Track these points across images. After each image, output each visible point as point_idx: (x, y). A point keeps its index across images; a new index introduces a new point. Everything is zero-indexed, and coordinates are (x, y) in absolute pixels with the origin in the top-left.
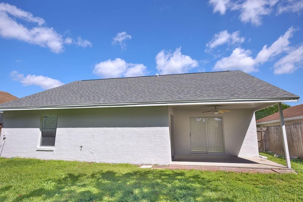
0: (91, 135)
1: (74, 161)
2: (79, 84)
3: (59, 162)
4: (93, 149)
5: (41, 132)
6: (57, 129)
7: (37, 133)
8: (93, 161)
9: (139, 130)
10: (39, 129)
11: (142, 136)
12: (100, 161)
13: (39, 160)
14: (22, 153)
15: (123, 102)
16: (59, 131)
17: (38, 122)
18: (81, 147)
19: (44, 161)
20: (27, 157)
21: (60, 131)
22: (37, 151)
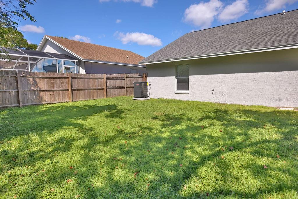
0: (222, 80)
1: (207, 102)
2: (193, 36)
3: (196, 102)
4: (224, 92)
5: (176, 80)
6: (190, 76)
7: (173, 80)
8: (225, 102)
9: (275, 74)
10: (174, 77)
11: (279, 80)
12: (232, 103)
13: (179, 100)
14: (164, 95)
15: (258, 47)
16: (191, 78)
17: (174, 71)
18: (213, 91)
19: (182, 102)
20: (168, 98)
21: (193, 79)
22: (175, 94)
